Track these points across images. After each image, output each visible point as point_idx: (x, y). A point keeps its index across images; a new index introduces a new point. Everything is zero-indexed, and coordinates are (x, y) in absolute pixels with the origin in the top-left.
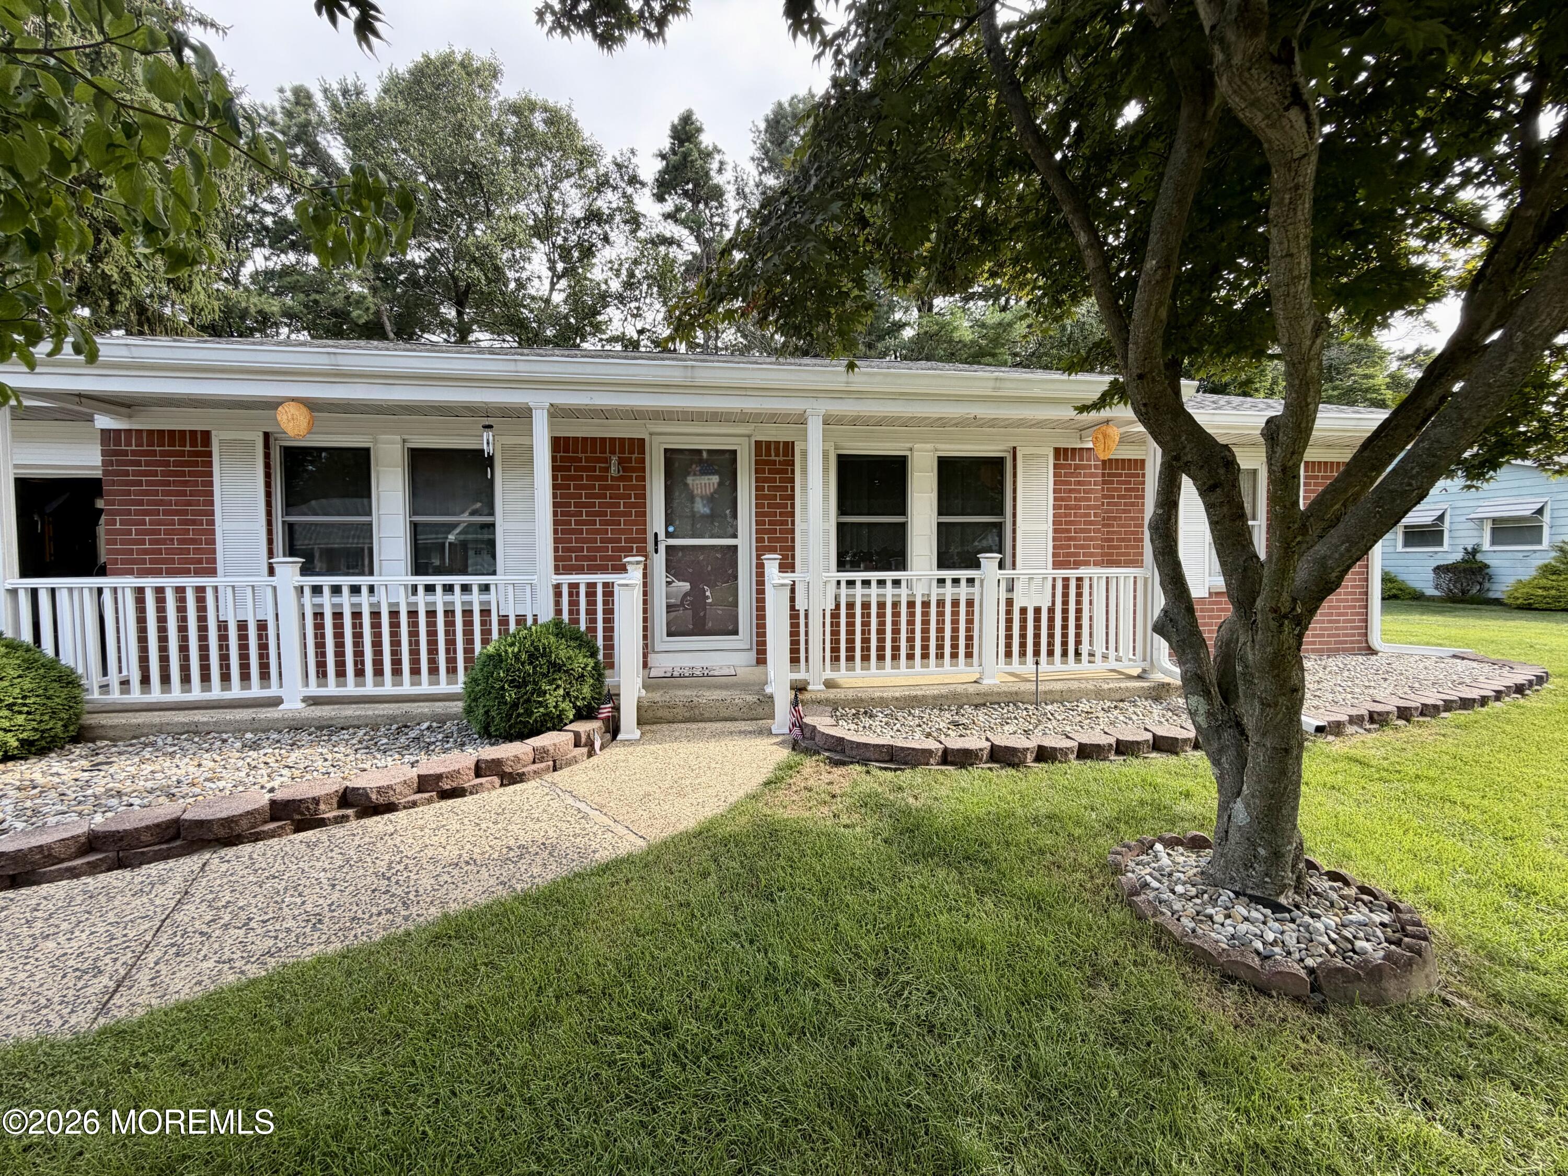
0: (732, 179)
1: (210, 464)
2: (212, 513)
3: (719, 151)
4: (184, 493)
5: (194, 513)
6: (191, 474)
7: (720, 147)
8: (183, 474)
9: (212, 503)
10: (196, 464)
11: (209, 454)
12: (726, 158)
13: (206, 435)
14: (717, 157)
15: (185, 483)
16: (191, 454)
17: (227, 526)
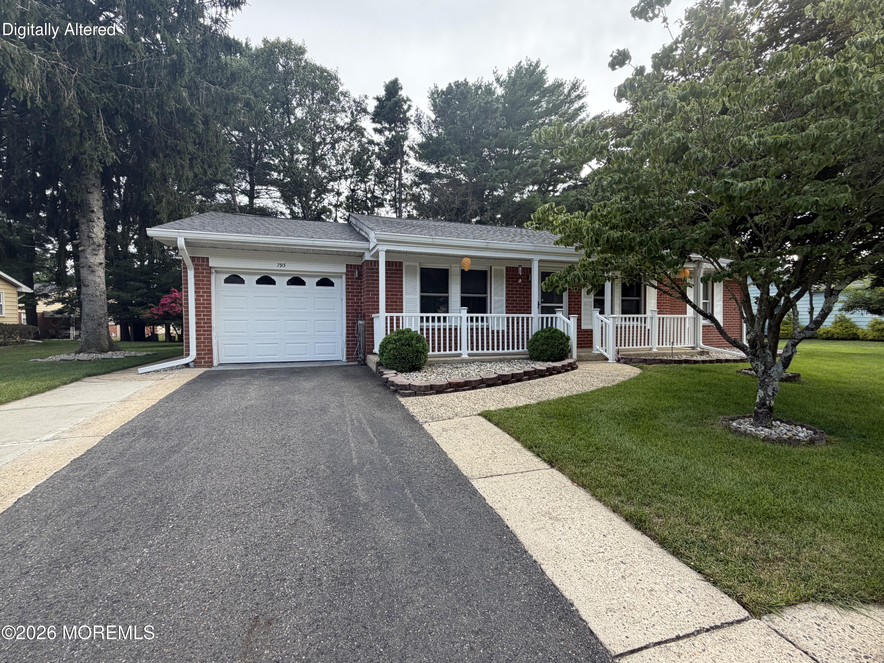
0: (414, 115)
1: (402, 274)
2: (402, 292)
3: (410, 100)
4: (392, 284)
5: (396, 291)
6: (395, 277)
7: (410, 98)
8: (392, 277)
9: (402, 288)
10: (396, 274)
11: (402, 270)
12: (412, 104)
13: (401, 264)
14: (408, 103)
15: (393, 281)
16: (395, 270)
17: (407, 296)
